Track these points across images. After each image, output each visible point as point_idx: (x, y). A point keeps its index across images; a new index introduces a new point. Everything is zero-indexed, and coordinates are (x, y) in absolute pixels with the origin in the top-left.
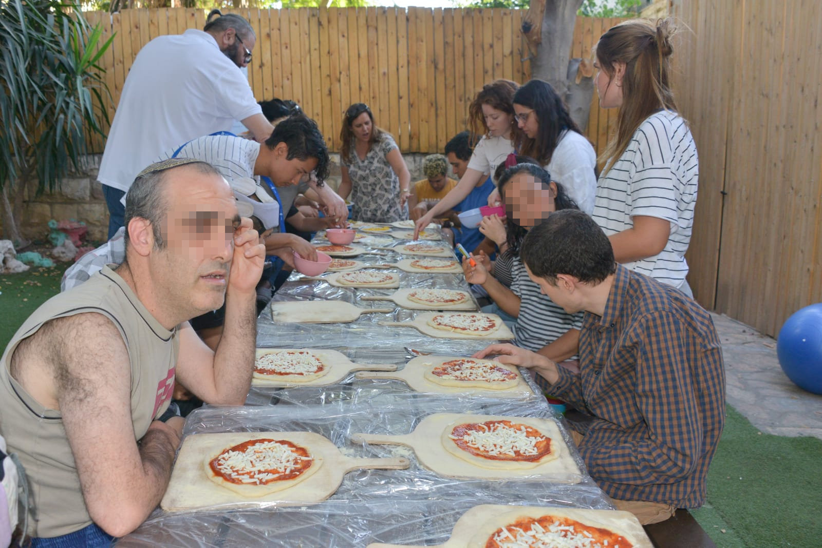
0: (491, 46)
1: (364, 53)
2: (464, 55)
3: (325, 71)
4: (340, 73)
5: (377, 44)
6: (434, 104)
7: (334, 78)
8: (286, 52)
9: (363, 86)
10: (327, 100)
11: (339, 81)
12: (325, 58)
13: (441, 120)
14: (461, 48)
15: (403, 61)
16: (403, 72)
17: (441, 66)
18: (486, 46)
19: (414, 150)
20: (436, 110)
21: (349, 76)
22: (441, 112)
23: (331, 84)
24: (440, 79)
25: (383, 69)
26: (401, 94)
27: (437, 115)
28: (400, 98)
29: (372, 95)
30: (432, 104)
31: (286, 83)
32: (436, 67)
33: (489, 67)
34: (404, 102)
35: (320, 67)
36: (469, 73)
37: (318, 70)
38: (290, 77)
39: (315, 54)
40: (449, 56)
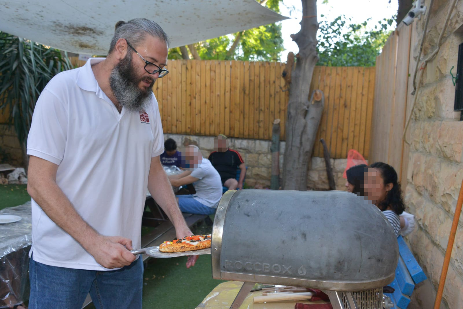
0: (274, 82)
1: (208, 84)
2: (259, 87)
3: (188, 93)
4: (196, 94)
5: (215, 80)
6: (243, 112)
7: (192, 97)
8: (169, 82)
9: (207, 101)
10: (189, 108)
11: (195, 98)
12: (189, 87)
13: (246, 121)
14: (258, 83)
15: (228, 89)
16: (228, 94)
17: (247, 92)
18: (272, 82)
19: (232, 135)
20: (244, 115)
21: (200, 96)
22: (247, 116)
23: (191, 99)
24: (247, 99)
25: (218, 93)
26: (226, 106)
27: (244, 118)
28: (225, 108)
29: (211, 106)
30: (242, 112)
31: (169, 98)
32: (244, 93)
33: (272, 93)
34: (227, 110)
35: (186, 91)
36: (262, 96)
37: (185, 92)
38: (171, 95)
39: (184, 84)
40: (252, 87)
